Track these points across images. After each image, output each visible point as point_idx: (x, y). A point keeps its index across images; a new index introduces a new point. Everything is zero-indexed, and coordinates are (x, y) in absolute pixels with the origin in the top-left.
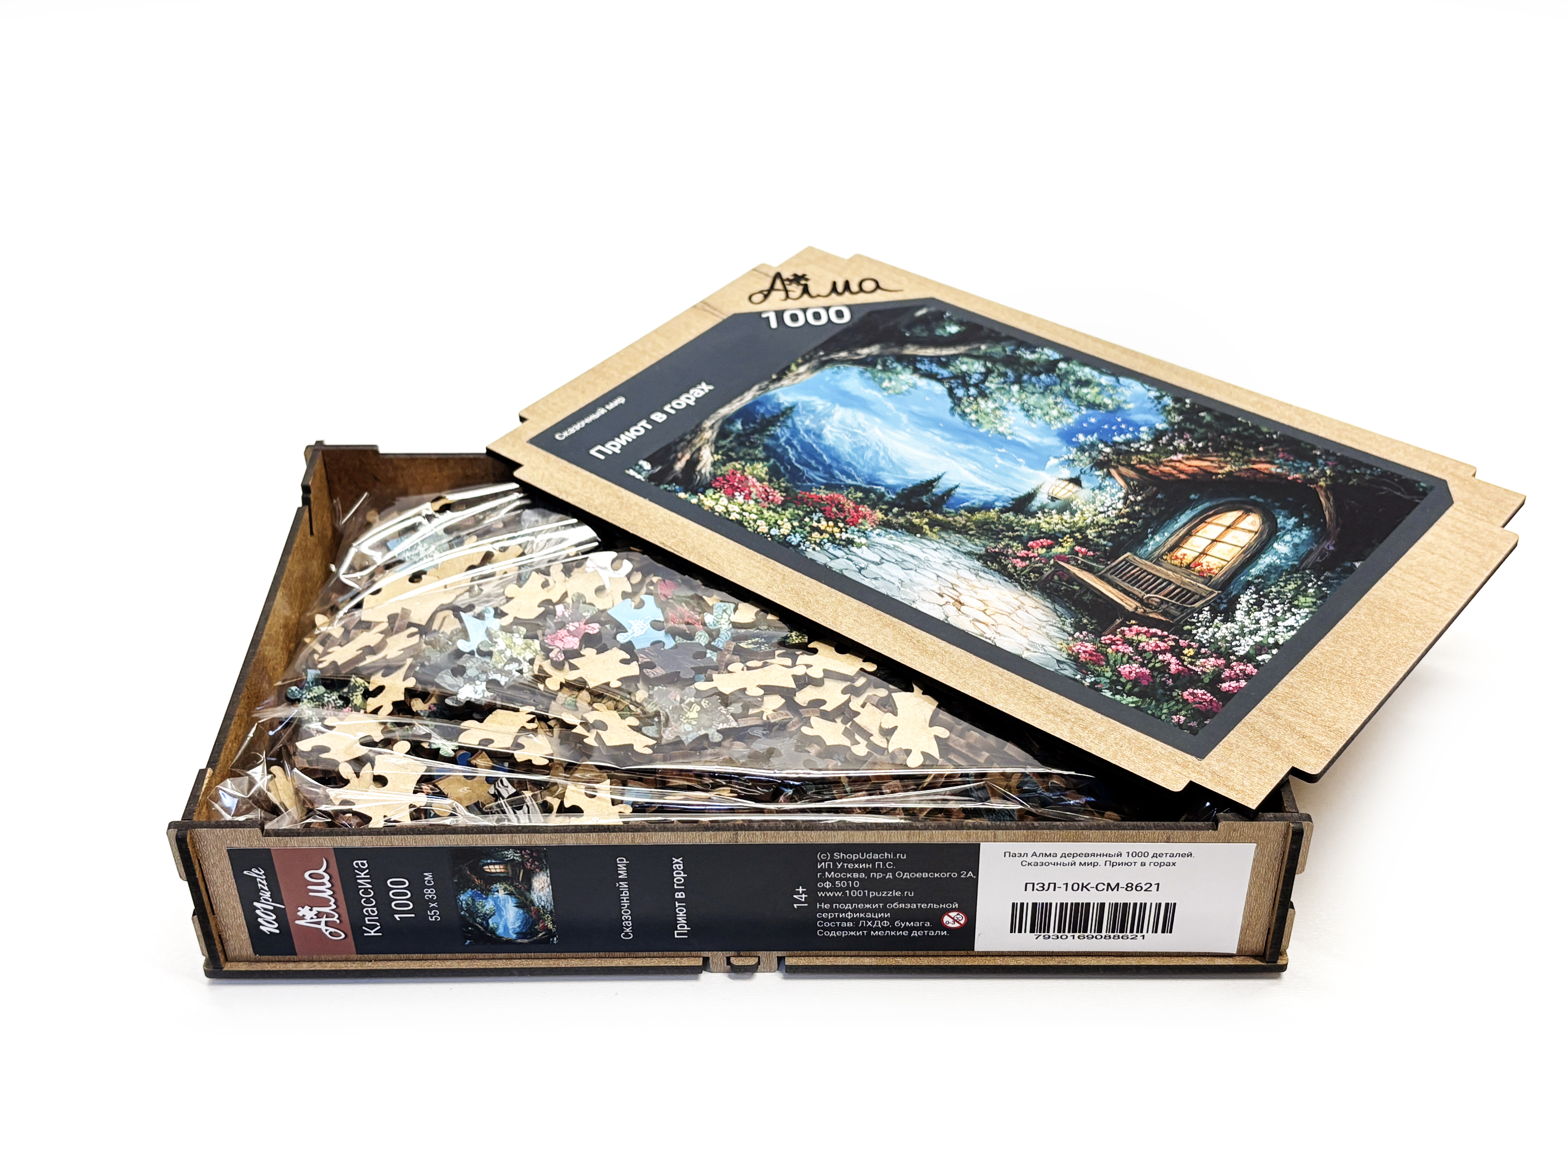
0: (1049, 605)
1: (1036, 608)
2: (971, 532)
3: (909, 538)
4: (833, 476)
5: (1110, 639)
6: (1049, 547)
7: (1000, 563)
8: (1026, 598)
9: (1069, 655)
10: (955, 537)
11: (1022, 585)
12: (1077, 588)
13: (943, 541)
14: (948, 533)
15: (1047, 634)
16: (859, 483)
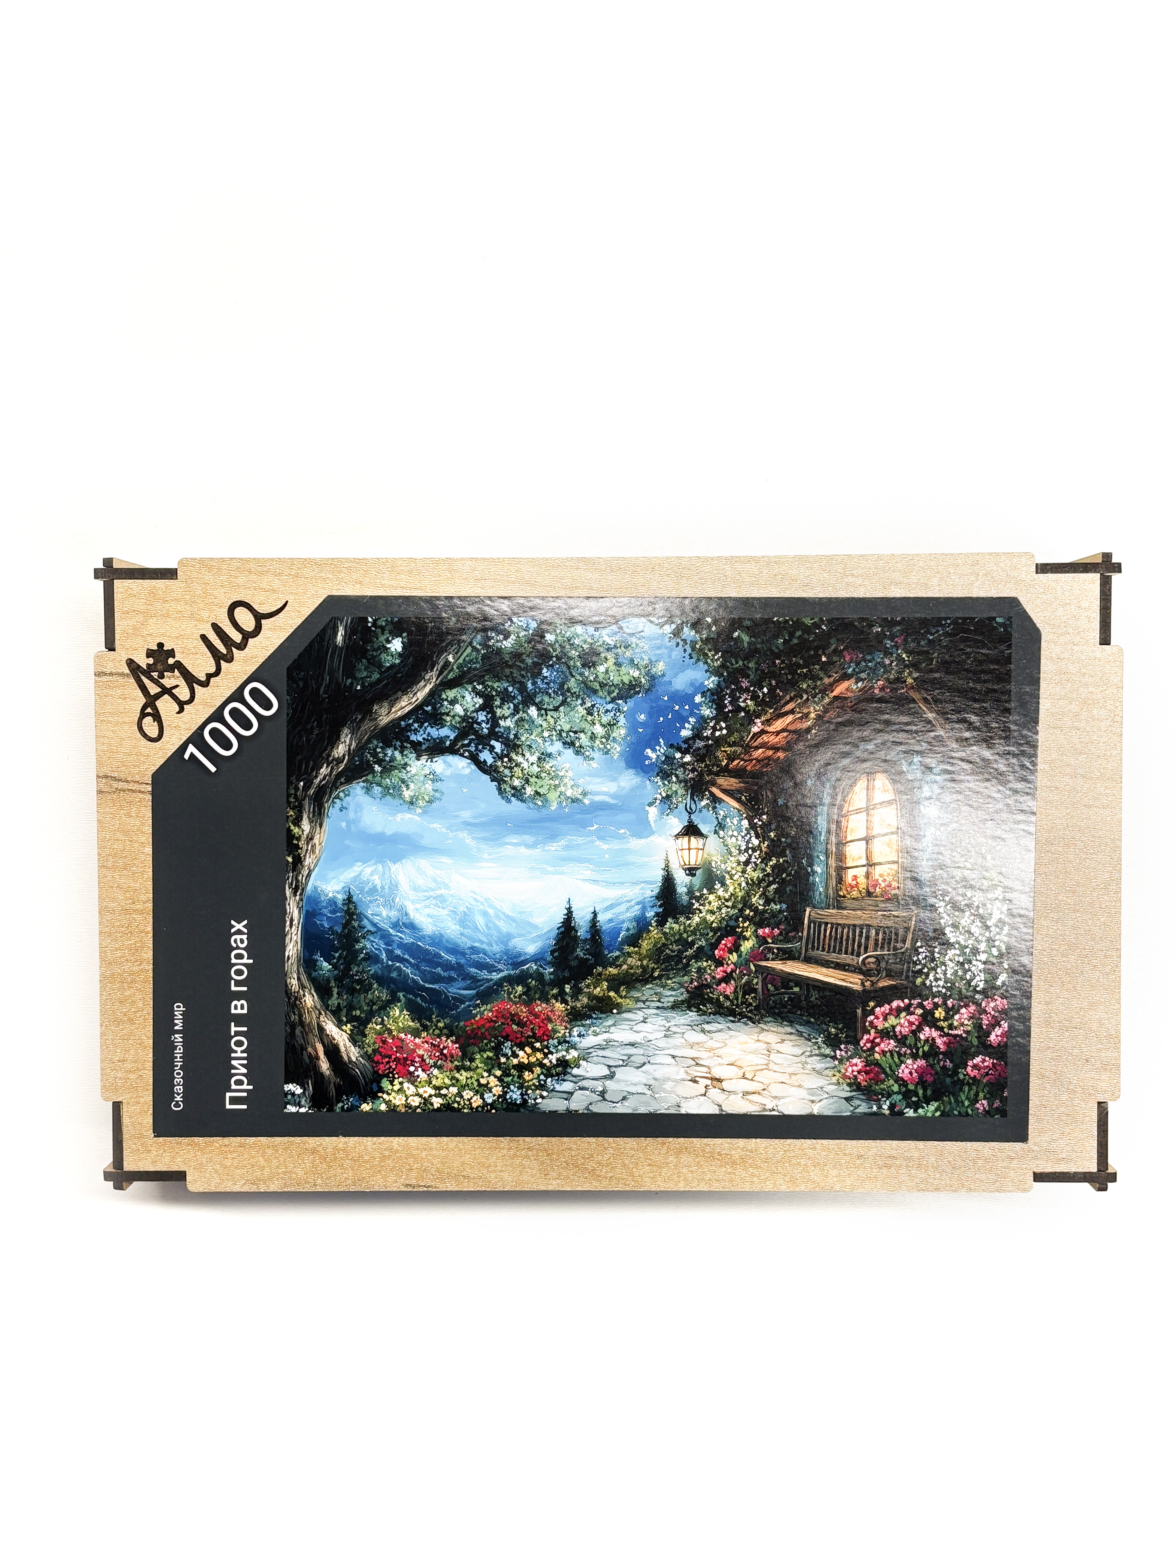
0: (789, 1029)
1: (783, 1041)
2: (656, 974)
3: (610, 1022)
4: (475, 979)
5: (868, 1041)
6: (736, 948)
7: (710, 1001)
8: (765, 1033)
9: (849, 1085)
10: (648, 991)
11: (750, 1019)
12: (796, 989)
13: (641, 1005)
14: (639, 990)
15: (814, 1069)
16: (505, 973)
